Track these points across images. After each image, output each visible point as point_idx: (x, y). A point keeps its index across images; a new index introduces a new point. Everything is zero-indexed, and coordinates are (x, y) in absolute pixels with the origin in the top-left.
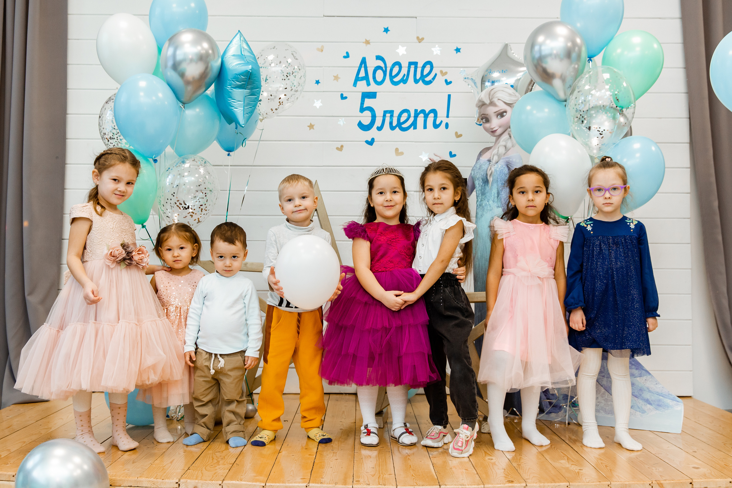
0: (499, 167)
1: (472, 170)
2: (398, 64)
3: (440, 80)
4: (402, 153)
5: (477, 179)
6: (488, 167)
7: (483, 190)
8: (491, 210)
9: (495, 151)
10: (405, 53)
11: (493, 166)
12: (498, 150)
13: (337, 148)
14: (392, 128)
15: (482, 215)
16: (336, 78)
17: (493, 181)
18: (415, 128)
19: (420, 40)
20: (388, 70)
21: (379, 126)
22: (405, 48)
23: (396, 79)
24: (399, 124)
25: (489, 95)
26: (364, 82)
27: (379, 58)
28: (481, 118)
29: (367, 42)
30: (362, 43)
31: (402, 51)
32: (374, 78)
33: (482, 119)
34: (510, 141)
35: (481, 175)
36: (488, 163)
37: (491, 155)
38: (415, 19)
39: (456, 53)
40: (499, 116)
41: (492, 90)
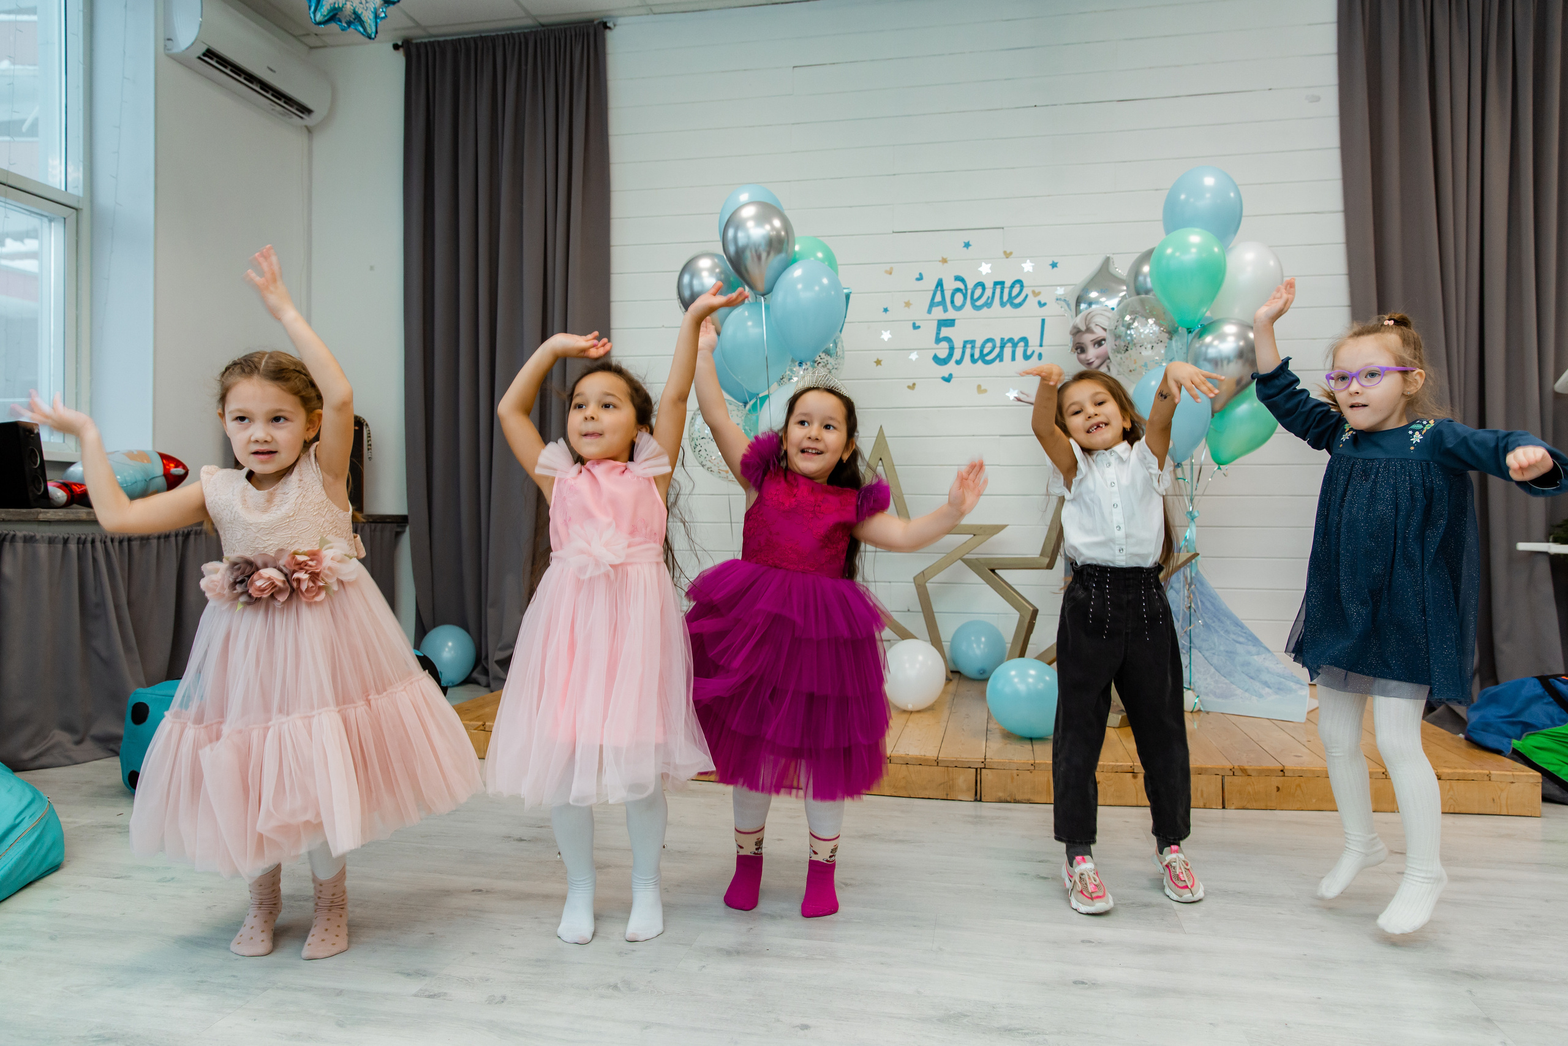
2: (981, 285)
3: (1032, 302)
4: (985, 391)
10: (990, 271)
13: (909, 387)
14: (974, 361)
16: (908, 304)
18: (1001, 360)
19: (1007, 255)
20: (969, 292)
21: (958, 358)
22: (990, 265)
23: (978, 303)
24: (982, 356)
25: (1086, 319)
26: (940, 308)
27: (958, 278)
28: (1075, 347)
29: (944, 261)
30: (938, 262)
31: (985, 269)
32: (952, 302)
33: (1077, 349)
38: (1002, 230)
39: (1052, 268)
40: (1096, 346)
41: (1089, 313)
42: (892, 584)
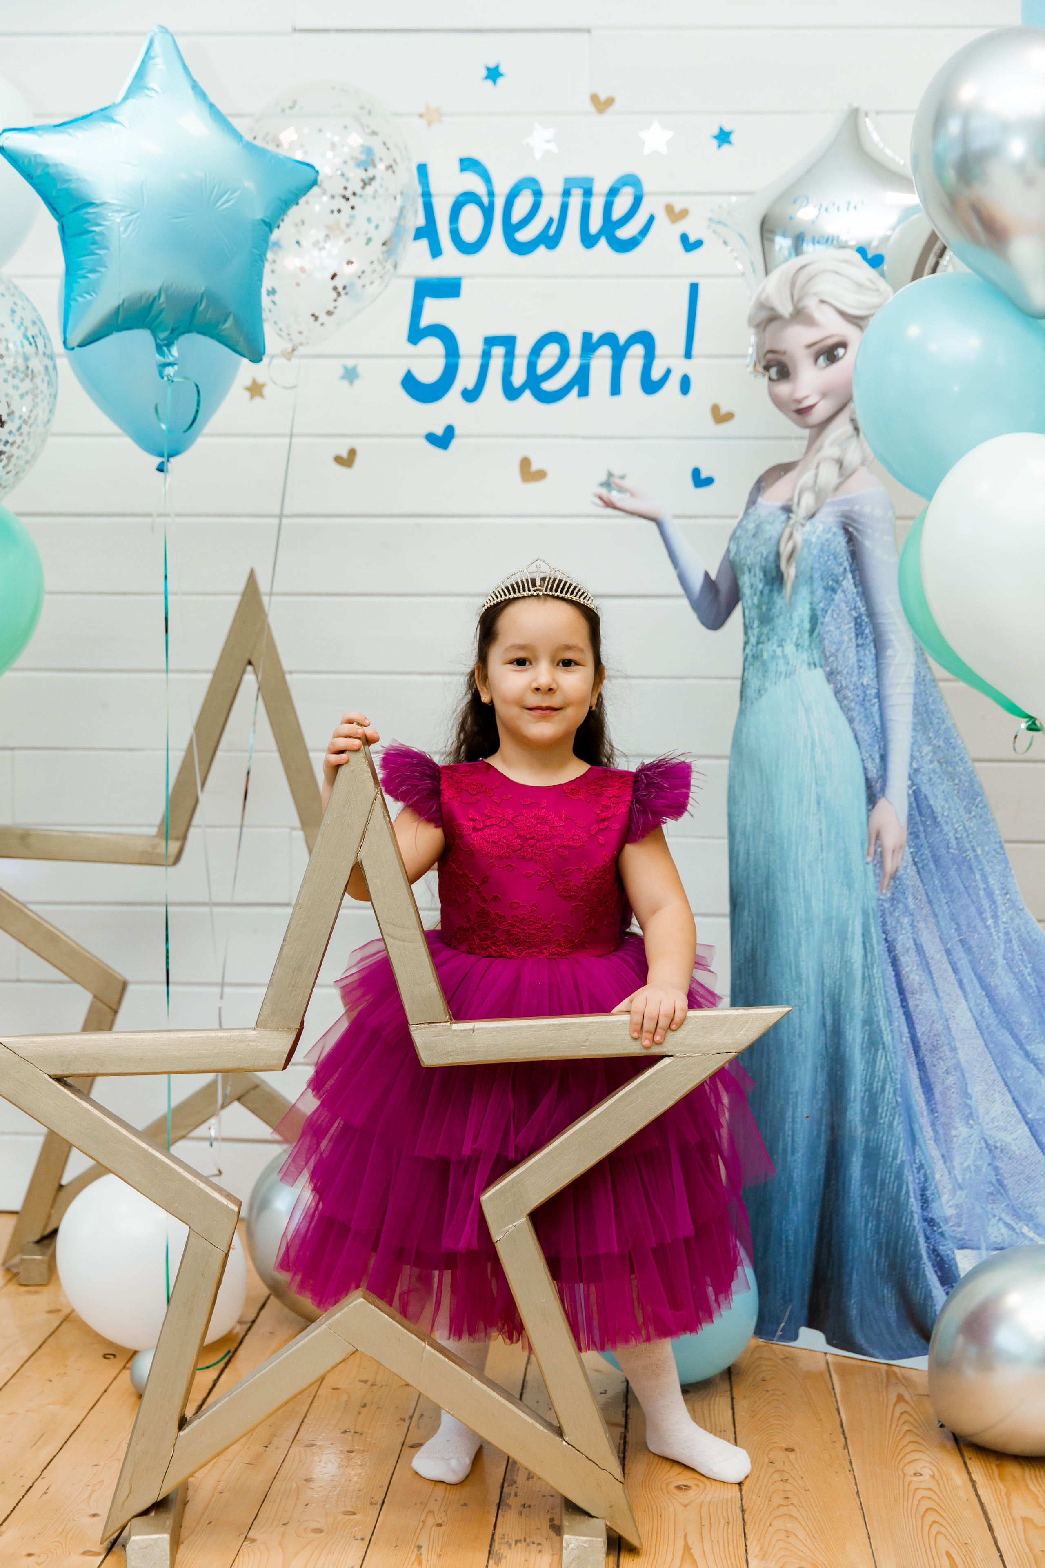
0: (818, 533)
1: (733, 537)
2: (530, 184)
3: (665, 235)
4: (541, 475)
5: (746, 569)
6: (784, 529)
7: (764, 608)
8: (788, 675)
9: (807, 478)
10: (550, 149)
11: (800, 527)
12: (816, 475)
13: (338, 460)
14: (511, 393)
15: (759, 691)
17: (796, 577)
18: (584, 392)
19: (601, 104)
20: (499, 205)
21: (471, 385)
22: (555, 131)
23: (524, 235)
25: (793, 284)
26: (424, 243)
27: (469, 164)
28: (763, 363)
29: (432, 115)
30: (417, 121)
31: (542, 141)
32: (455, 234)
33: (767, 368)
34: (854, 443)
35: (759, 557)
36: (784, 517)
37: (793, 491)
38: (585, 36)
39: (720, 146)
40: (821, 360)
41: (802, 268)
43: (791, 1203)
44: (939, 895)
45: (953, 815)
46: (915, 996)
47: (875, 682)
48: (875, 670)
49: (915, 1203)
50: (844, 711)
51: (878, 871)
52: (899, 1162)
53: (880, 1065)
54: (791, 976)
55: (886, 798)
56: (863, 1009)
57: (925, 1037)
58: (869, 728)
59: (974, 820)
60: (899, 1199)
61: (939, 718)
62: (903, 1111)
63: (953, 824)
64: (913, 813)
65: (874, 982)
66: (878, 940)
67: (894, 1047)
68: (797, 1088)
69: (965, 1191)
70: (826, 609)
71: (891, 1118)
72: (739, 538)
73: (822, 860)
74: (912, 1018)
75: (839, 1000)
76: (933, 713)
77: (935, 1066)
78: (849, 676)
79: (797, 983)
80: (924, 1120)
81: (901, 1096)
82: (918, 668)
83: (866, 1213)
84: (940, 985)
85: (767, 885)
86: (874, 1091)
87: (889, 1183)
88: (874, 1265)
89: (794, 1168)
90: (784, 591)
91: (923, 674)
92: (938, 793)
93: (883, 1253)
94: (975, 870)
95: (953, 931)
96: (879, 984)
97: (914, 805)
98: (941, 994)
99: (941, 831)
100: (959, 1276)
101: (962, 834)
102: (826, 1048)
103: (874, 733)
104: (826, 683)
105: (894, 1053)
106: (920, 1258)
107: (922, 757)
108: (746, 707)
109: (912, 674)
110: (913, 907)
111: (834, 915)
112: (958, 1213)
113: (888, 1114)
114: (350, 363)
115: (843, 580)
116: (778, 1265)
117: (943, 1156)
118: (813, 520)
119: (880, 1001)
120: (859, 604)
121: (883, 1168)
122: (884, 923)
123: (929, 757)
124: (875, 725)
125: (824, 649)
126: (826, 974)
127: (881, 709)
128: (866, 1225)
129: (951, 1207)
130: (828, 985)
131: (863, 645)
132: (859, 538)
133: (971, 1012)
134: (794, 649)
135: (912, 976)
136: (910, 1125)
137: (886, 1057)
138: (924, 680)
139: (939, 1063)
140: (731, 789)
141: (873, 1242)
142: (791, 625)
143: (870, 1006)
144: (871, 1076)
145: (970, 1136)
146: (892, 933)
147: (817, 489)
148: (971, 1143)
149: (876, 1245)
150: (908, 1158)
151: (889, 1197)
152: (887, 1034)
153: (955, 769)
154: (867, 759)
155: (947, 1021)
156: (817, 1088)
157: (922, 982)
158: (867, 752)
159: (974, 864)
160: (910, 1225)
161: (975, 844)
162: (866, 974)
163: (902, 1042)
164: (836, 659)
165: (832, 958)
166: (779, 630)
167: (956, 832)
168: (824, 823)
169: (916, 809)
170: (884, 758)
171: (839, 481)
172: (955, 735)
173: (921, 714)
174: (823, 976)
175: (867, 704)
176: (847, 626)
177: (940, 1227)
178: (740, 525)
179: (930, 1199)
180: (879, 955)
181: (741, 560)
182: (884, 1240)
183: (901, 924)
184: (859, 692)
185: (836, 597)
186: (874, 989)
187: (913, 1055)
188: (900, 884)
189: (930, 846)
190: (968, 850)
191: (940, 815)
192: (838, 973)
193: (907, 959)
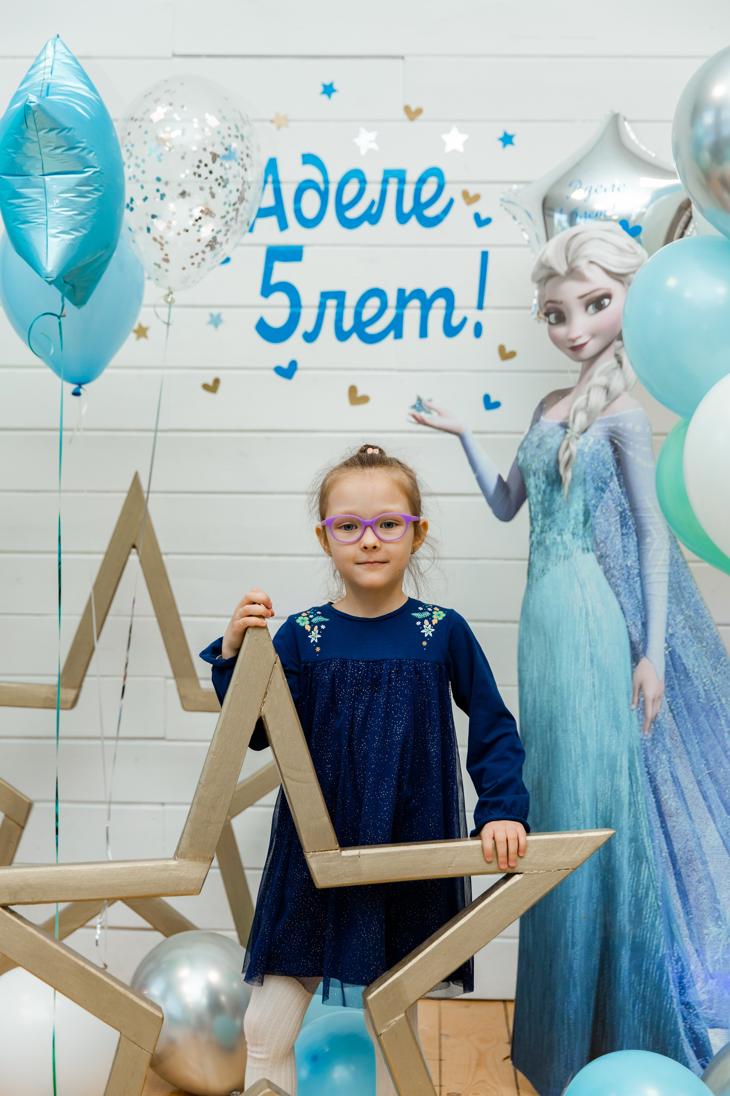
0: (589, 444)
1: (521, 448)
2: (356, 174)
3: (462, 214)
4: (365, 399)
5: (531, 473)
6: (562, 442)
7: (546, 504)
8: (566, 558)
9: (580, 401)
10: (375, 147)
11: (575, 440)
12: (588, 399)
13: (206, 387)
14: (342, 335)
15: (543, 571)
17: (572, 480)
18: (399, 335)
19: (412, 114)
20: (333, 190)
21: (310, 329)
22: (376, 134)
23: (352, 214)
24: (360, 326)
25: (567, 249)
26: (273, 221)
27: (309, 159)
28: (544, 311)
29: (281, 121)
30: (270, 123)
31: (366, 141)
32: (298, 212)
34: (618, 373)
35: (542, 463)
36: (562, 432)
37: (569, 411)
38: (400, 61)
39: (504, 146)
40: (591, 308)
41: (575, 236)
42: (167, 807)
43: (571, 988)
44: (692, 737)
45: (702, 672)
46: (672, 818)
47: (637, 563)
48: (637, 554)
49: (674, 989)
50: (612, 587)
51: (641, 717)
52: (660, 955)
53: (644, 875)
54: (571, 801)
55: (647, 658)
56: (630, 829)
57: (681, 853)
58: (632, 601)
59: (719, 675)
60: (661, 985)
61: (690, 593)
62: (663, 913)
63: (702, 679)
64: (669, 669)
65: (639, 807)
66: (641, 773)
67: (655, 861)
68: (576, 893)
69: (716, 980)
70: (597, 504)
71: (654, 919)
72: (525, 448)
73: (595, 707)
74: (670, 836)
75: (610, 822)
76: (685, 589)
77: (689, 876)
78: (616, 559)
79: (575, 807)
80: (680, 920)
81: (662, 901)
82: (672, 552)
83: (633, 997)
84: (693, 810)
85: (551, 726)
86: (640, 896)
87: (652, 972)
88: (641, 1040)
89: (574, 959)
90: (562, 490)
91: (676, 557)
92: (689, 653)
93: (648, 1031)
94: (721, 716)
95: (703, 766)
96: (642, 808)
97: (670, 663)
98: (693, 817)
99: (692, 684)
100: (711, 1051)
101: (710, 687)
102: (600, 860)
103: (637, 604)
104: (597, 564)
105: (656, 865)
106: (679, 1035)
107: (676, 624)
108: (532, 584)
109: (667, 558)
110: (670, 746)
111: (606, 752)
112: (709, 998)
113: (651, 915)
114: (215, 311)
115: (610, 482)
116: (561, 1039)
117: (697, 951)
118: (586, 434)
119: (644, 823)
120: (623, 501)
121: (647, 960)
122: (646, 759)
123: (682, 625)
124: (637, 599)
125: (595, 537)
126: (599, 800)
127: (642, 586)
128: (634, 1007)
129: (703, 993)
130: (601, 809)
131: (627, 534)
132: (623, 448)
133: (719, 832)
134: (571, 537)
135: (670, 802)
136: (670, 925)
137: (649, 869)
138: (677, 563)
139: (693, 874)
140: (520, 649)
141: (640, 1021)
142: (568, 517)
143: (636, 826)
144: (636, 884)
145: (719, 935)
146: (653, 767)
147: (588, 410)
148: (720, 941)
149: (642, 1024)
150: (668, 952)
151: (653, 984)
152: (650, 850)
153: (703, 634)
154: (631, 626)
155: (699, 839)
156: (593, 894)
157: (678, 807)
158: (631, 620)
159: (720, 712)
160: (670, 1007)
161: (721, 695)
162: (632, 801)
163: (662, 856)
164: (605, 545)
165: (604, 787)
166: (558, 521)
167: (705, 685)
168: (596, 677)
169: (671, 667)
170: (645, 625)
171: (606, 403)
172: (703, 607)
173: (674, 589)
174: (597, 802)
175: (631, 582)
176: (614, 519)
177: (695, 1010)
178: (526, 438)
179: (687, 986)
180: (642, 785)
181: (527, 466)
182: (649, 1020)
183: (660, 759)
184: (624, 572)
185: (605, 496)
186: (638, 812)
187: (671, 867)
188: (659, 727)
189: (684, 696)
190: (714, 700)
191: (691, 671)
192: (609, 799)
193: (666, 788)
